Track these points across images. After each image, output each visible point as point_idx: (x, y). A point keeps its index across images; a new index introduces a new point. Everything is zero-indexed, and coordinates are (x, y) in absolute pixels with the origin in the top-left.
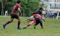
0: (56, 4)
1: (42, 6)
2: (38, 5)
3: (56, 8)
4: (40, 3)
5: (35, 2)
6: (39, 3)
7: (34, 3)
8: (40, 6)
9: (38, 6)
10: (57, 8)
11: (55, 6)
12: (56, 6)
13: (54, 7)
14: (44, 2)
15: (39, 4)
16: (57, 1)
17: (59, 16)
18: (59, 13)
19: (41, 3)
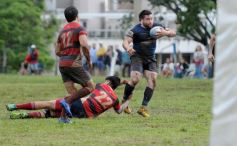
0: (107, 20)
1: (50, 27)
2: (35, 24)
3: (106, 35)
4: (42, 17)
5: (22, 15)
6: (38, 17)
7: (20, 19)
8: (43, 29)
9: (34, 28)
10: (110, 35)
11: (103, 26)
12: (107, 25)
13: (98, 31)
14: (56, 13)
15: (37, 20)
16: (107, 9)
17: (118, 66)
18: (116, 54)
19: (47, 17)
